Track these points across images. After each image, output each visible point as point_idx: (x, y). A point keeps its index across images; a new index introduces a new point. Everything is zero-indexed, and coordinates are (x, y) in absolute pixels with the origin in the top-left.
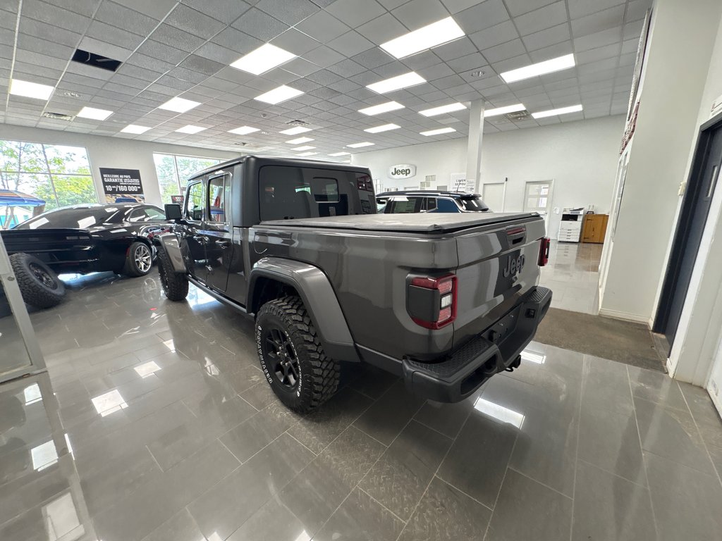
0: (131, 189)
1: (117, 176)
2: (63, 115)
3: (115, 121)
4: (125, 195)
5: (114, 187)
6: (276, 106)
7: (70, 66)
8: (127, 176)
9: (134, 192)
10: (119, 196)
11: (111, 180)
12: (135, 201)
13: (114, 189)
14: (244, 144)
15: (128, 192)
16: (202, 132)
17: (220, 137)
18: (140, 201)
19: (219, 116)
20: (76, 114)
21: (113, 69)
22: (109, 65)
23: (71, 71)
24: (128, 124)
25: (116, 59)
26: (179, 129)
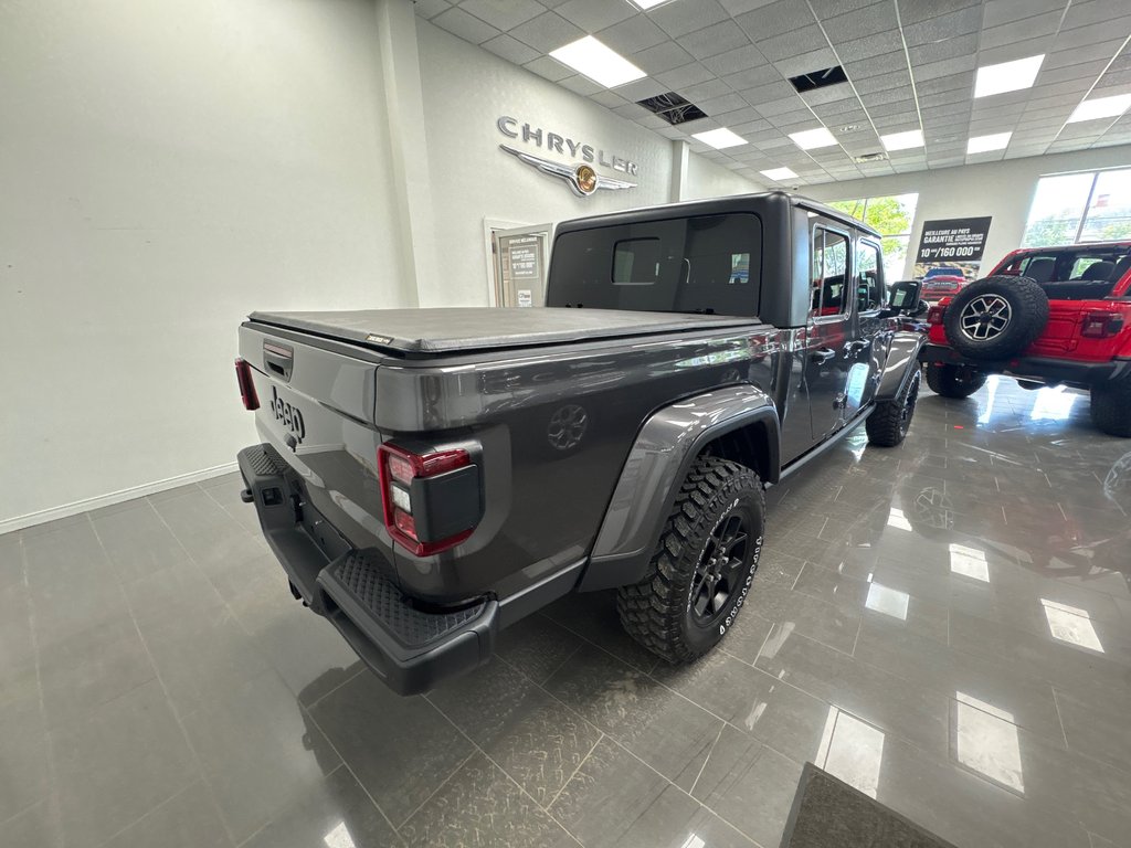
0: (962, 252)
1: (947, 232)
2: (873, 155)
3: (939, 141)
4: (947, 263)
5: (933, 251)
7: (806, 99)
8: (962, 231)
9: (967, 258)
10: (937, 264)
11: (934, 240)
12: (959, 273)
13: (932, 254)
15: (955, 258)
18: (969, 272)
20: (884, 149)
21: (844, 79)
22: (837, 76)
23: (815, 104)
24: (967, 139)
25: (832, 66)
26: (1069, 115)
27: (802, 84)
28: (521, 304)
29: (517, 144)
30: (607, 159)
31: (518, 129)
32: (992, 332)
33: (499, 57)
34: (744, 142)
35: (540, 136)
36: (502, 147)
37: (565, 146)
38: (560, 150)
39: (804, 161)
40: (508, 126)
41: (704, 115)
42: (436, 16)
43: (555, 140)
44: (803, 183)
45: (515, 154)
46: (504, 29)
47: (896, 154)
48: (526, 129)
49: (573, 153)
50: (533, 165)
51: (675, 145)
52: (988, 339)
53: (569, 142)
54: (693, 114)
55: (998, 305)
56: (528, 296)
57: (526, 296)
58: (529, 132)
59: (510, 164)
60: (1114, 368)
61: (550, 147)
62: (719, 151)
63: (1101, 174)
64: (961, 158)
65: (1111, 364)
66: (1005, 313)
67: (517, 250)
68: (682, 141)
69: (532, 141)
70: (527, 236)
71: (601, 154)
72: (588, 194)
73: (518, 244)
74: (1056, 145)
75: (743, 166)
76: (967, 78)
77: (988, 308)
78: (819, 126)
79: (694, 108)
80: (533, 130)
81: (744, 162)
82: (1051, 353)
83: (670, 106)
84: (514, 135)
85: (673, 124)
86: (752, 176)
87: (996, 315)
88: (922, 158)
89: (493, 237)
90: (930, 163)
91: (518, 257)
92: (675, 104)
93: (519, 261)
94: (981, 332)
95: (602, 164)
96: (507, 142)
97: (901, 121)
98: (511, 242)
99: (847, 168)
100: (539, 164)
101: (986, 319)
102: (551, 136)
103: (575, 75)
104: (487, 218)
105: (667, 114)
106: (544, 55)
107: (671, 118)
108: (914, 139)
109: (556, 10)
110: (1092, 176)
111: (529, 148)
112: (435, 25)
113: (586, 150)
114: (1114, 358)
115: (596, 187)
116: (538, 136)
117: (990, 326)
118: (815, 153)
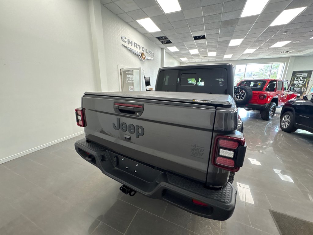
2: (205, 57)
3: (219, 55)
6: (289, 24)
7: (195, 42)
14: (287, 52)
16: (255, 51)
17: (267, 51)
19: (257, 41)
20: (208, 55)
21: (205, 38)
22: (204, 37)
23: (197, 43)
24: (224, 55)
25: (203, 35)
26: (243, 52)
27: (196, 38)
28: (130, 91)
29: (126, 44)
30: (148, 51)
31: (126, 40)
32: (242, 98)
33: (121, 19)
34: (179, 51)
35: (132, 43)
36: (123, 45)
37: (138, 46)
38: (137, 47)
39: (190, 57)
40: (124, 39)
41: (171, 43)
42: (105, 4)
43: (136, 45)
44: (189, 62)
45: (126, 47)
46: (126, 12)
47: (210, 57)
48: (128, 41)
49: (140, 49)
50: (130, 51)
51: (162, 49)
52: (241, 100)
53: (139, 46)
54: (169, 42)
55: (243, 92)
56: (133, 88)
57: (132, 88)
58: (129, 41)
59: (124, 49)
60: (265, 106)
61: (134, 47)
62: (172, 52)
63: (247, 65)
64: (222, 59)
65: (265, 105)
66: (244, 94)
67: (128, 75)
68: (164, 49)
69: (130, 44)
70: (130, 71)
71: (146, 50)
72: (143, 60)
73: (129, 73)
74: (240, 58)
75: (176, 56)
76: (229, 41)
77: (240, 93)
78: (196, 49)
79: (170, 41)
80: (130, 41)
81: (177, 55)
82: (254, 103)
83: (163, 39)
84: (125, 42)
85: (163, 44)
86: (178, 59)
87: (242, 94)
88: (215, 58)
89: (121, 70)
90: (216, 60)
91: (129, 77)
92: (165, 39)
93: (130, 78)
94: (240, 98)
95: (146, 52)
96: (124, 43)
97: (213, 50)
98: (127, 72)
99: (199, 59)
100: (132, 51)
101: (240, 95)
102: (134, 43)
103: (142, 27)
104: (119, 65)
105: (162, 41)
106: (135, 21)
107: (163, 43)
108: (214, 54)
109: (142, 9)
110: (246, 65)
111: (129, 46)
112: (105, 6)
113: (143, 48)
114: (265, 104)
115: (146, 58)
116: (131, 43)
117: (241, 97)
118: (193, 55)
